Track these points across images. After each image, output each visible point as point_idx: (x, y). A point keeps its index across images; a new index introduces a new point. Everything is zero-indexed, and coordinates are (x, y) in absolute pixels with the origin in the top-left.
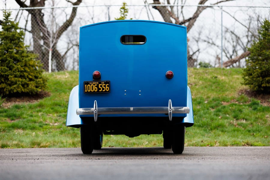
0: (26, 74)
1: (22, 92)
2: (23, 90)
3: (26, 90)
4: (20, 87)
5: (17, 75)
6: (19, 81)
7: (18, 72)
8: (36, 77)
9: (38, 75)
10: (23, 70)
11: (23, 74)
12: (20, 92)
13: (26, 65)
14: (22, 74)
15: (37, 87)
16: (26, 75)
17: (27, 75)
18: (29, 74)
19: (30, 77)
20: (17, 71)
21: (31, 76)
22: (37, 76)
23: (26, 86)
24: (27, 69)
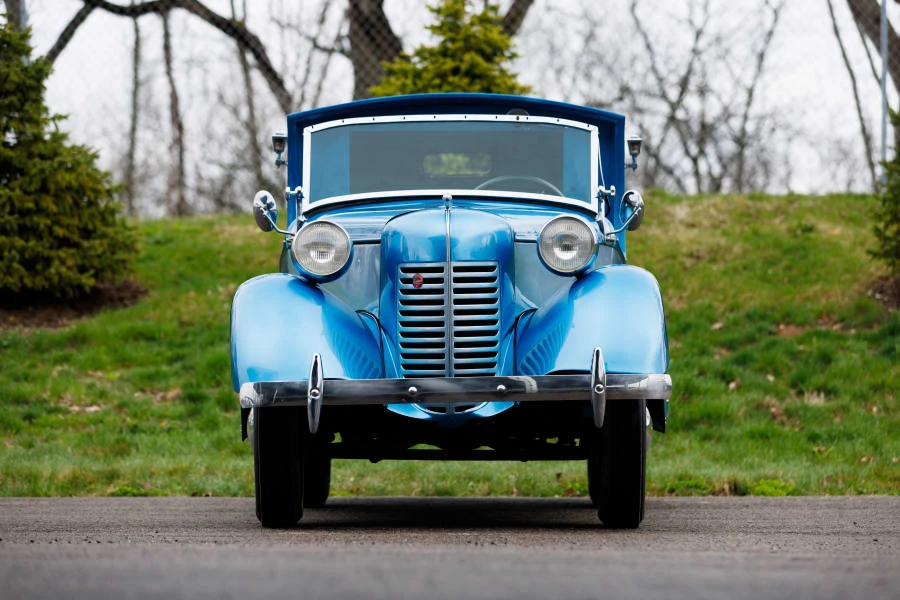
0: (43, 222)
1: (24, 287)
2: (28, 281)
3: (40, 282)
4: (17, 270)
5: (8, 227)
6: (12, 247)
7: (11, 213)
8: (87, 233)
9: (98, 223)
10: (31, 205)
11: (31, 220)
12: (14, 288)
13: (44, 189)
14: (27, 221)
15: (82, 269)
16: (42, 226)
17: (46, 225)
18: (57, 222)
19: (60, 231)
20: (8, 209)
21: (67, 227)
22: (91, 227)
23: (39, 267)
24: (48, 203)
